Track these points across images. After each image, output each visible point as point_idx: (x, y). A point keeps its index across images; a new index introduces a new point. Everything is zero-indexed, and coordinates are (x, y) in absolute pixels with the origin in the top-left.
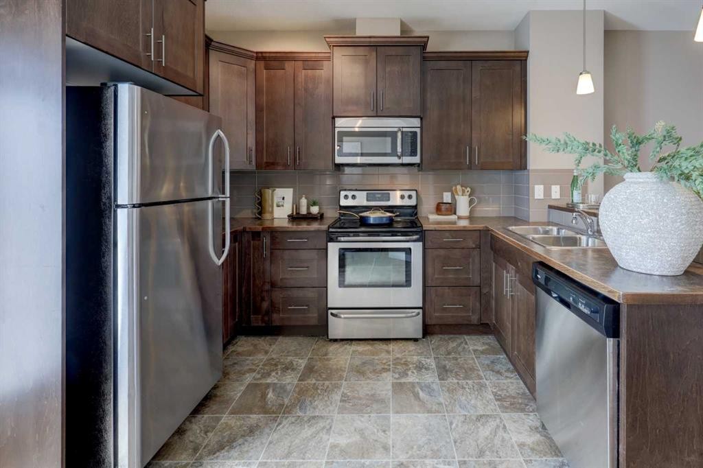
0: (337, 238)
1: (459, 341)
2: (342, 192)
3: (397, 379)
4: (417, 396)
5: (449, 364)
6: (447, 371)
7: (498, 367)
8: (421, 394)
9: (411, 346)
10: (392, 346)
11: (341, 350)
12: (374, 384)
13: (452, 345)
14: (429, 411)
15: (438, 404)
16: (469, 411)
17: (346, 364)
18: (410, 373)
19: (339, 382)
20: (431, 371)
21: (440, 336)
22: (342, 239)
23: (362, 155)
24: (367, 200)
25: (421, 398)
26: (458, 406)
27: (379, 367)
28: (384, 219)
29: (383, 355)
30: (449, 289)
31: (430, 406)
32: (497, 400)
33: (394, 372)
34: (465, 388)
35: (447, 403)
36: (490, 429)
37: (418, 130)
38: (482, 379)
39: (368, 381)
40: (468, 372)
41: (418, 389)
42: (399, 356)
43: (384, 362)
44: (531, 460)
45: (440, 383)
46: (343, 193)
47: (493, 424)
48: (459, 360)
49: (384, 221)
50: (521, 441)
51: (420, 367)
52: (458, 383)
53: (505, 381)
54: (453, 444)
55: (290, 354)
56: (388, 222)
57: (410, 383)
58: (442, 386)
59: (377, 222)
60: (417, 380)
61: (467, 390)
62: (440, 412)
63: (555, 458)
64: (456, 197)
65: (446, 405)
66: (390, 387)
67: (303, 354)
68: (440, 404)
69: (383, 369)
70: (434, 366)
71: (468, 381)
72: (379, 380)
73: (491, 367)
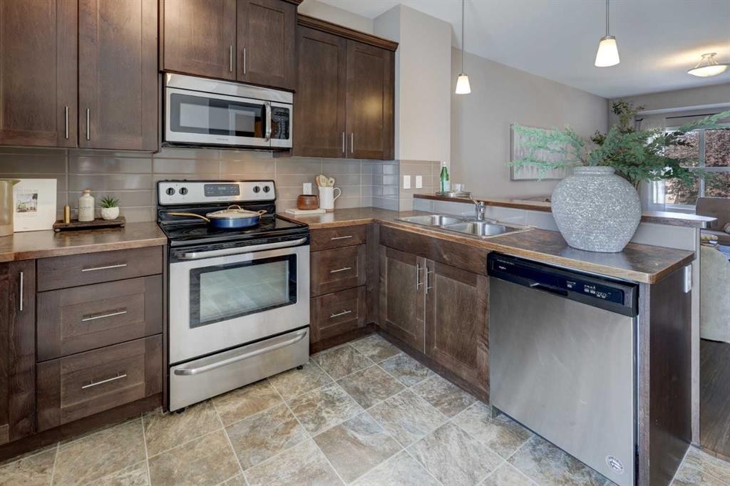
0: (184, 255)
1: (348, 352)
2: (161, 185)
3: (316, 430)
4: (355, 442)
5: (359, 383)
6: (363, 393)
7: (407, 368)
8: (360, 437)
9: (299, 377)
10: (274, 387)
11: (200, 422)
12: (291, 452)
13: (345, 358)
14: (385, 455)
15: (387, 440)
16: (424, 434)
17: (225, 441)
18: (324, 414)
19: (236, 476)
20: (347, 402)
21: (325, 352)
22: (194, 255)
23: (212, 131)
24: (207, 195)
25: (364, 442)
26: (408, 432)
27: (280, 425)
28: (250, 221)
29: (272, 405)
30: (335, 294)
31: (380, 448)
32: (435, 405)
33: (305, 423)
34: (397, 406)
35: (395, 435)
36: (455, 443)
37: (290, 107)
38: (403, 388)
39: (279, 453)
40: (385, 386)
41: (350, 432)
42: (293, 397)
43: (280, 413)
44: (512, 457)
45: (368, 411)
46: (164, 187)
47: (453, 434)
48: (365, 374)
49: (250, 223)
50: (488, 440)
51: (331, 402)
52: (386, 403)
53: (424, 381)
54: (440, 483)
55: (102, 469)
56: (254, 224)
57: (334, 428)
58: (374, 415)
59: (238, 226)
60: (341, 421)
61: (401, 407)
62: (397, 451)
63: (524, 443)
64: (320, 188)
65: (395, 437)
66: (314, 447)
67: (131, 458)
68: (389, 439)
69: (287, 424)
70: (345, 394)
71: (394, 396)
72: (293, 444)
73: (400, 371)
